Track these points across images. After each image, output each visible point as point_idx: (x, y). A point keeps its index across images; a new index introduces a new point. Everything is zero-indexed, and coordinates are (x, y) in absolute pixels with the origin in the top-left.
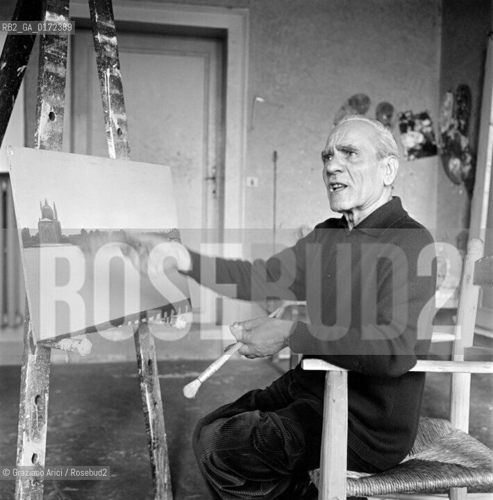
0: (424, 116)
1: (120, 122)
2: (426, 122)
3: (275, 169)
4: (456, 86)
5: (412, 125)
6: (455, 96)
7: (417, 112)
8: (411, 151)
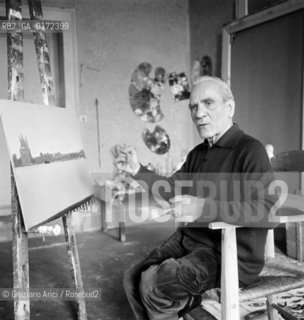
0: (182, 75)
1: (50, 82)
2: (184, 79)
3: (97, 110)
4: (201, 57)
5: (176, 80)
6: (201, 63)
7: (178, 72)
8: (177, 96)
